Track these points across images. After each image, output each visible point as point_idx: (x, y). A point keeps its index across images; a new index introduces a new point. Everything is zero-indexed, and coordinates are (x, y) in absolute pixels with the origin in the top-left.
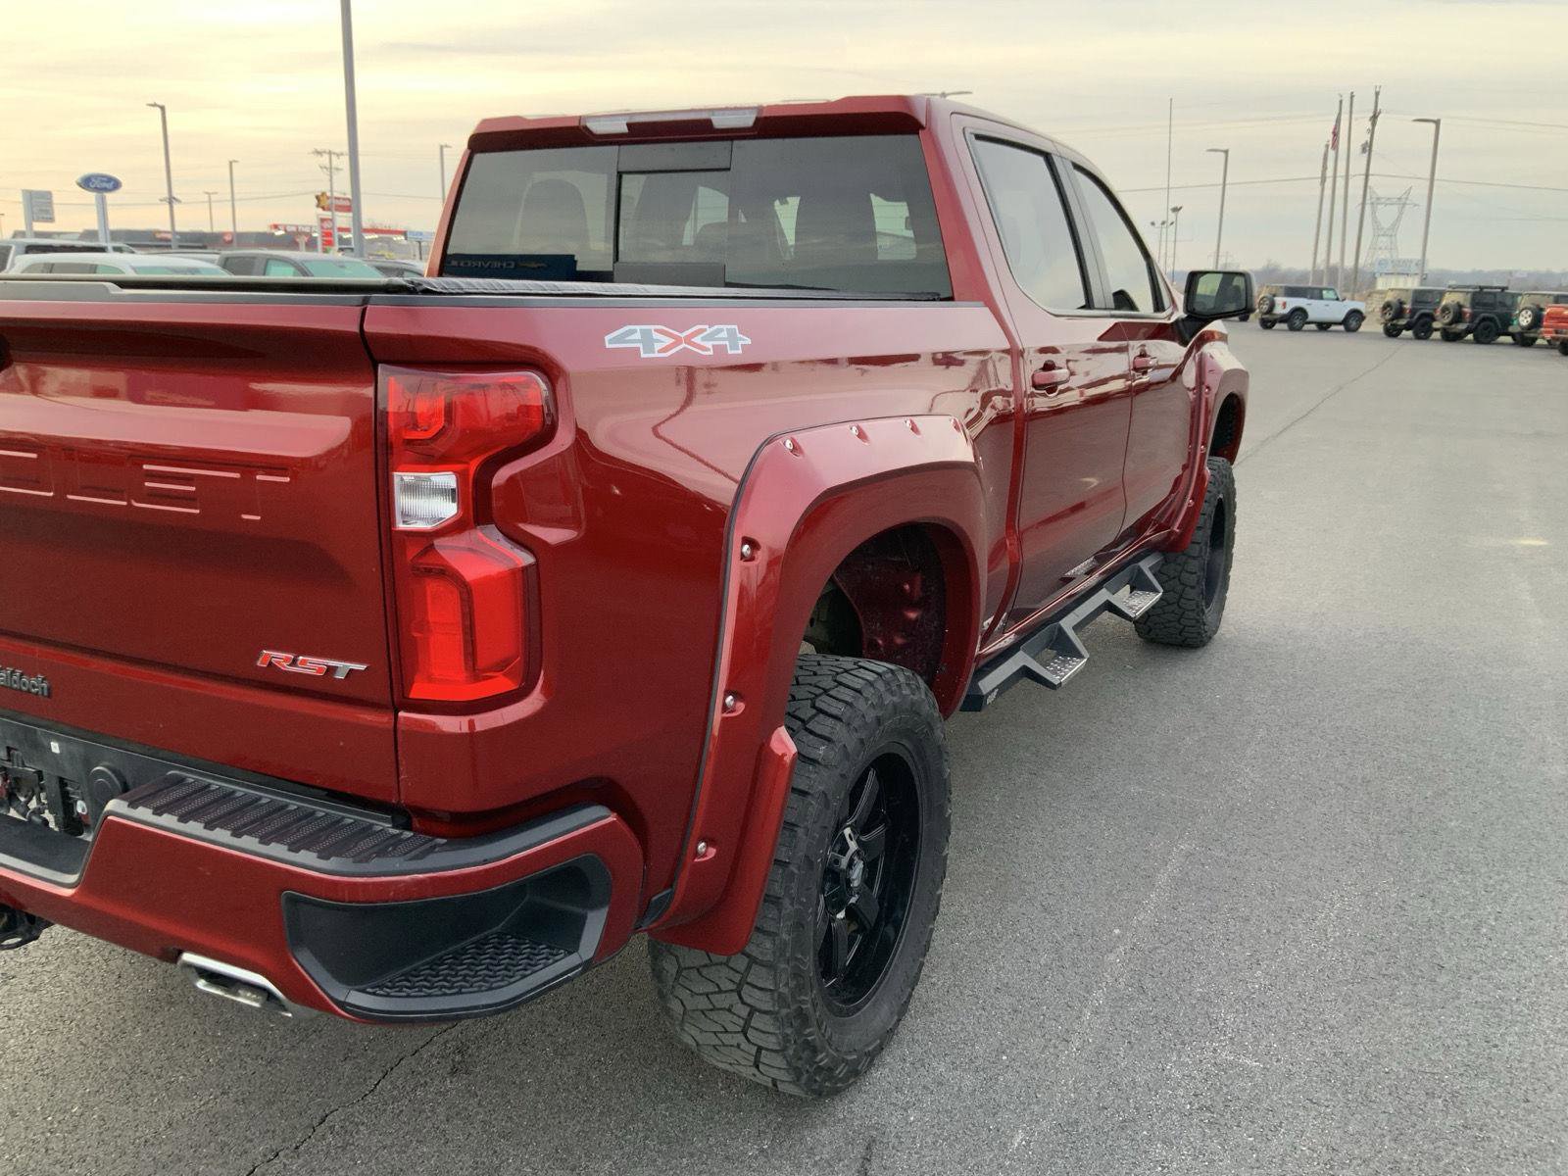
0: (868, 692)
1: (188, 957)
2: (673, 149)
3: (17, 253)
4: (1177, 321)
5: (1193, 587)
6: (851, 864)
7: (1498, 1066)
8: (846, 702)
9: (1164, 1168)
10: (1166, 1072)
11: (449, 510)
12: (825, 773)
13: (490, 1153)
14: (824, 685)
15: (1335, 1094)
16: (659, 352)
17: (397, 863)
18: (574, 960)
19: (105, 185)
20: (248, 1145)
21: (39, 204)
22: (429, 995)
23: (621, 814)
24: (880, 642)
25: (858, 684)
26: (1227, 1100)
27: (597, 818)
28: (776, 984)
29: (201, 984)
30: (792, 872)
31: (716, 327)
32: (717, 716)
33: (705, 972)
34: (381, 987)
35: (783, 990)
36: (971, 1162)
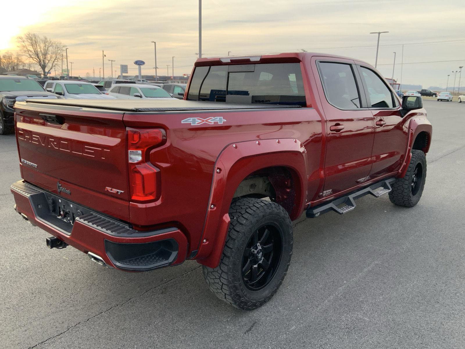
0: (261, 209)
1: (89, 253)
2: (241, 66)
3: (114, 83)
4: (400, 110)
5: (406, 189)
6: (258, 253)
7: (441, 330)
8: (254, 210)
9: (329, 340)
10: (341, 318)
11: (140, 158)
12: (245, 227)
13: (164, 311)
14: (250, 206)
15: (387, 330)
16: (197, 124)
17: (126, 235)
18: (167, 262)
19: (141, 63)
20: (112, 303)
21: (124, 68)
22: (132, 265)
23: (181, 230)
24: (280, 197)
25: (258, 206)
26: (355, 327)
27: (174, 230)
28: (228, 278)
29: (92, 259)
30: (233, 251)
31: (216, 117)
32: (209, 210)
33: (213, 273)
34: (123, 262)
35: (230, 280)
36: (278, 331)
